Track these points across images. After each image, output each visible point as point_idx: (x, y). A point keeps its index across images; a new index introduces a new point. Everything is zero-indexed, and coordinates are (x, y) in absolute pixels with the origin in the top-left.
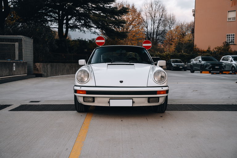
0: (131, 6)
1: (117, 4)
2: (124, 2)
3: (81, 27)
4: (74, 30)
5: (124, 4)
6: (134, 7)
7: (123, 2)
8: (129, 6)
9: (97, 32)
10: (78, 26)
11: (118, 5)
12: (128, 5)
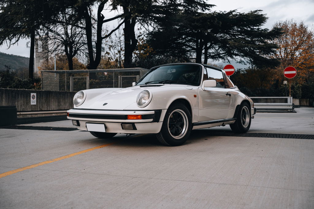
0: (298, 25)
1: (279, 24)
2: (288, 21)
3: (224, 56)
4: (216, 60)
5: (288, 23)
6: (304, 26)
7: (286, 21)
8: (296, 25)
9: (243, 61)
10: (221, 55)
11: (280, 26)
12: (294, 24)
